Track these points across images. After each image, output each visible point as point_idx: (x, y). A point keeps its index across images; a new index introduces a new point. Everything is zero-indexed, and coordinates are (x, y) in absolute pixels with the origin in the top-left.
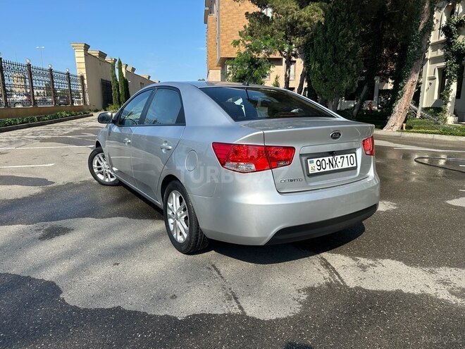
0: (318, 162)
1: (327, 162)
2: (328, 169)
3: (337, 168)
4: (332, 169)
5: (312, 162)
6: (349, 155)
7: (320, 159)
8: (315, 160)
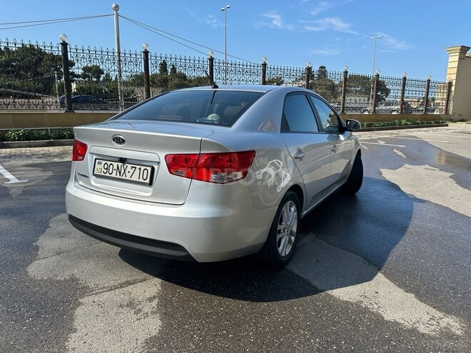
0: (106, 165)
1: (115, 167)
2: (114, 175)
3: (124, 177)
4: (118, 176)
5: (100, 163)
6: (143, 168)
7: (109, 163)
8: (103, 162)
